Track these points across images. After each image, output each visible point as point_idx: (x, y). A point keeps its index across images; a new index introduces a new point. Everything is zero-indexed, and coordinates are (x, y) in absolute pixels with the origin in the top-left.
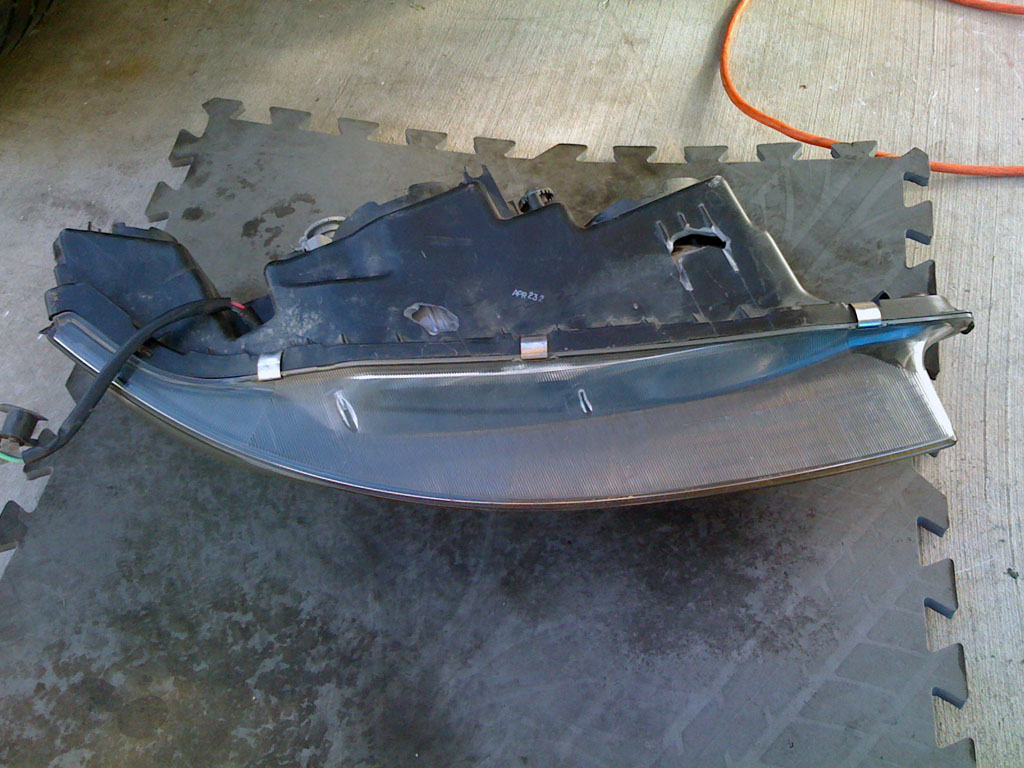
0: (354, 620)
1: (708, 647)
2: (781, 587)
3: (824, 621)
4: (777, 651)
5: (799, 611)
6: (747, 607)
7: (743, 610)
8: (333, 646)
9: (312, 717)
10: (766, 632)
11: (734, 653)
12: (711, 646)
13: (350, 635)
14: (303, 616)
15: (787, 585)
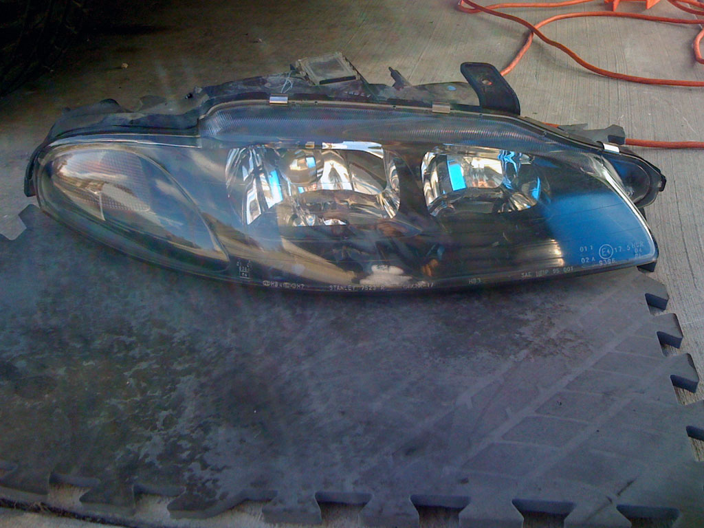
0: (215, 343)
1: (491, 354)
2: (546, 324)
3: (580, 341)
4: (545, 356)
5: (561, 336)
6: (520, 334)
7: (518, 335)
8: (197, 356)
9: (172, 393)
10: (536, 346)
11: (512, 357)
12: (493, 353)
13: (211, 350)
14: (175, 340)
15: (551, 323)
